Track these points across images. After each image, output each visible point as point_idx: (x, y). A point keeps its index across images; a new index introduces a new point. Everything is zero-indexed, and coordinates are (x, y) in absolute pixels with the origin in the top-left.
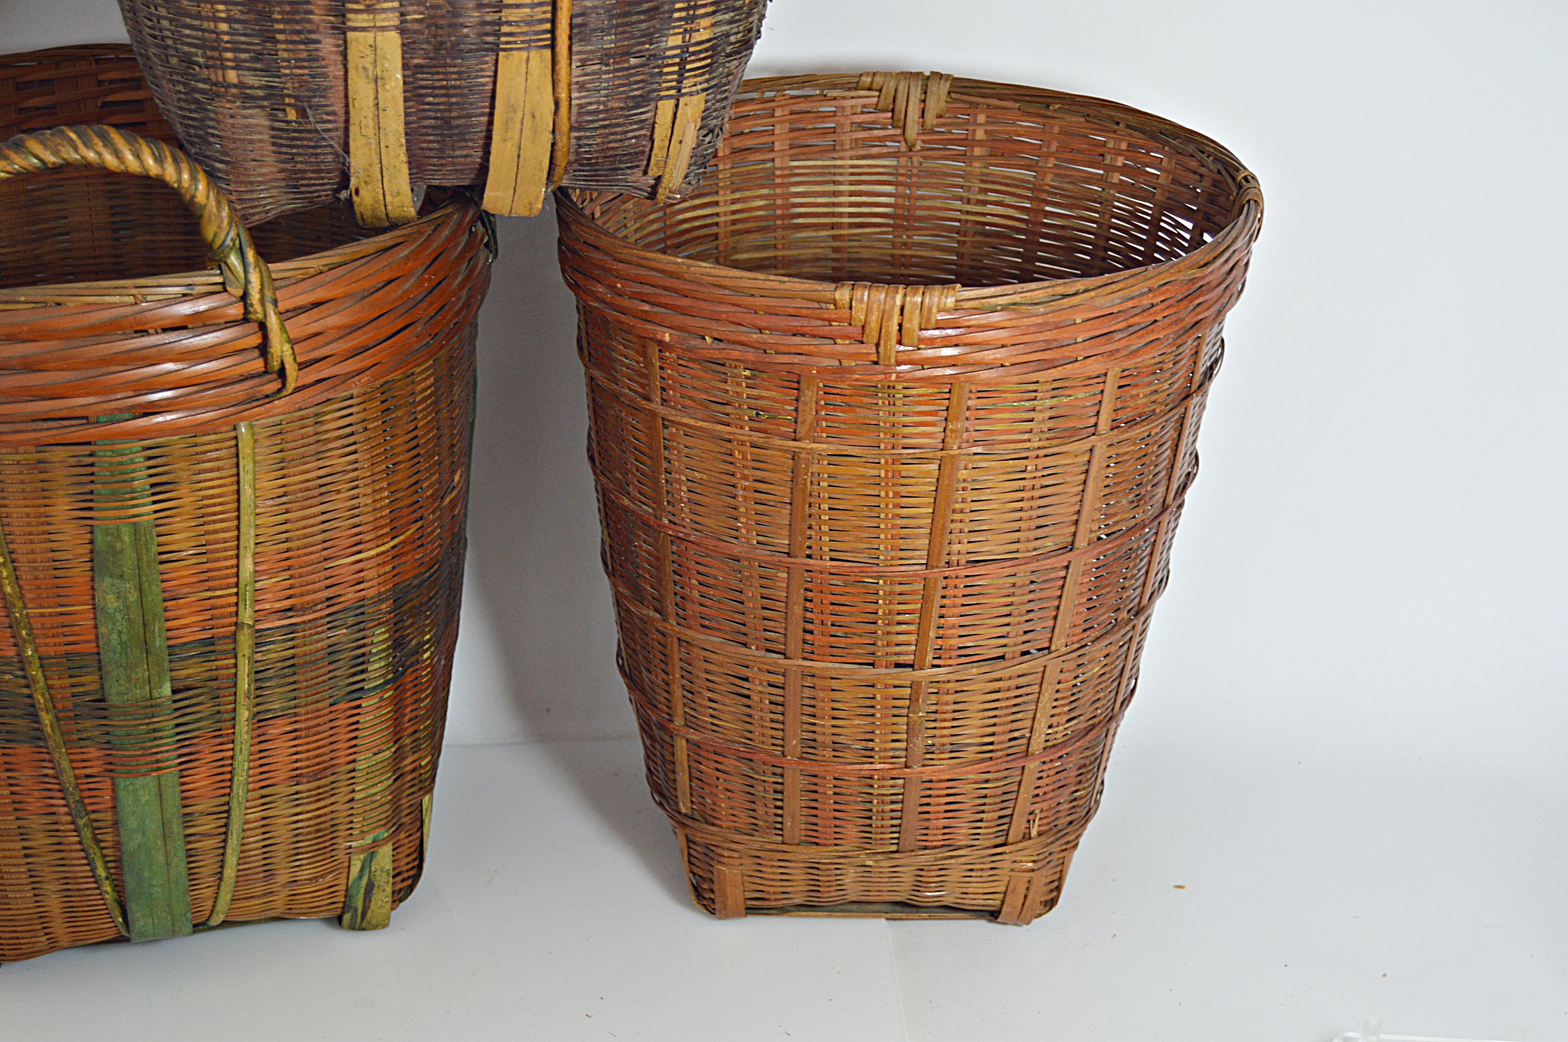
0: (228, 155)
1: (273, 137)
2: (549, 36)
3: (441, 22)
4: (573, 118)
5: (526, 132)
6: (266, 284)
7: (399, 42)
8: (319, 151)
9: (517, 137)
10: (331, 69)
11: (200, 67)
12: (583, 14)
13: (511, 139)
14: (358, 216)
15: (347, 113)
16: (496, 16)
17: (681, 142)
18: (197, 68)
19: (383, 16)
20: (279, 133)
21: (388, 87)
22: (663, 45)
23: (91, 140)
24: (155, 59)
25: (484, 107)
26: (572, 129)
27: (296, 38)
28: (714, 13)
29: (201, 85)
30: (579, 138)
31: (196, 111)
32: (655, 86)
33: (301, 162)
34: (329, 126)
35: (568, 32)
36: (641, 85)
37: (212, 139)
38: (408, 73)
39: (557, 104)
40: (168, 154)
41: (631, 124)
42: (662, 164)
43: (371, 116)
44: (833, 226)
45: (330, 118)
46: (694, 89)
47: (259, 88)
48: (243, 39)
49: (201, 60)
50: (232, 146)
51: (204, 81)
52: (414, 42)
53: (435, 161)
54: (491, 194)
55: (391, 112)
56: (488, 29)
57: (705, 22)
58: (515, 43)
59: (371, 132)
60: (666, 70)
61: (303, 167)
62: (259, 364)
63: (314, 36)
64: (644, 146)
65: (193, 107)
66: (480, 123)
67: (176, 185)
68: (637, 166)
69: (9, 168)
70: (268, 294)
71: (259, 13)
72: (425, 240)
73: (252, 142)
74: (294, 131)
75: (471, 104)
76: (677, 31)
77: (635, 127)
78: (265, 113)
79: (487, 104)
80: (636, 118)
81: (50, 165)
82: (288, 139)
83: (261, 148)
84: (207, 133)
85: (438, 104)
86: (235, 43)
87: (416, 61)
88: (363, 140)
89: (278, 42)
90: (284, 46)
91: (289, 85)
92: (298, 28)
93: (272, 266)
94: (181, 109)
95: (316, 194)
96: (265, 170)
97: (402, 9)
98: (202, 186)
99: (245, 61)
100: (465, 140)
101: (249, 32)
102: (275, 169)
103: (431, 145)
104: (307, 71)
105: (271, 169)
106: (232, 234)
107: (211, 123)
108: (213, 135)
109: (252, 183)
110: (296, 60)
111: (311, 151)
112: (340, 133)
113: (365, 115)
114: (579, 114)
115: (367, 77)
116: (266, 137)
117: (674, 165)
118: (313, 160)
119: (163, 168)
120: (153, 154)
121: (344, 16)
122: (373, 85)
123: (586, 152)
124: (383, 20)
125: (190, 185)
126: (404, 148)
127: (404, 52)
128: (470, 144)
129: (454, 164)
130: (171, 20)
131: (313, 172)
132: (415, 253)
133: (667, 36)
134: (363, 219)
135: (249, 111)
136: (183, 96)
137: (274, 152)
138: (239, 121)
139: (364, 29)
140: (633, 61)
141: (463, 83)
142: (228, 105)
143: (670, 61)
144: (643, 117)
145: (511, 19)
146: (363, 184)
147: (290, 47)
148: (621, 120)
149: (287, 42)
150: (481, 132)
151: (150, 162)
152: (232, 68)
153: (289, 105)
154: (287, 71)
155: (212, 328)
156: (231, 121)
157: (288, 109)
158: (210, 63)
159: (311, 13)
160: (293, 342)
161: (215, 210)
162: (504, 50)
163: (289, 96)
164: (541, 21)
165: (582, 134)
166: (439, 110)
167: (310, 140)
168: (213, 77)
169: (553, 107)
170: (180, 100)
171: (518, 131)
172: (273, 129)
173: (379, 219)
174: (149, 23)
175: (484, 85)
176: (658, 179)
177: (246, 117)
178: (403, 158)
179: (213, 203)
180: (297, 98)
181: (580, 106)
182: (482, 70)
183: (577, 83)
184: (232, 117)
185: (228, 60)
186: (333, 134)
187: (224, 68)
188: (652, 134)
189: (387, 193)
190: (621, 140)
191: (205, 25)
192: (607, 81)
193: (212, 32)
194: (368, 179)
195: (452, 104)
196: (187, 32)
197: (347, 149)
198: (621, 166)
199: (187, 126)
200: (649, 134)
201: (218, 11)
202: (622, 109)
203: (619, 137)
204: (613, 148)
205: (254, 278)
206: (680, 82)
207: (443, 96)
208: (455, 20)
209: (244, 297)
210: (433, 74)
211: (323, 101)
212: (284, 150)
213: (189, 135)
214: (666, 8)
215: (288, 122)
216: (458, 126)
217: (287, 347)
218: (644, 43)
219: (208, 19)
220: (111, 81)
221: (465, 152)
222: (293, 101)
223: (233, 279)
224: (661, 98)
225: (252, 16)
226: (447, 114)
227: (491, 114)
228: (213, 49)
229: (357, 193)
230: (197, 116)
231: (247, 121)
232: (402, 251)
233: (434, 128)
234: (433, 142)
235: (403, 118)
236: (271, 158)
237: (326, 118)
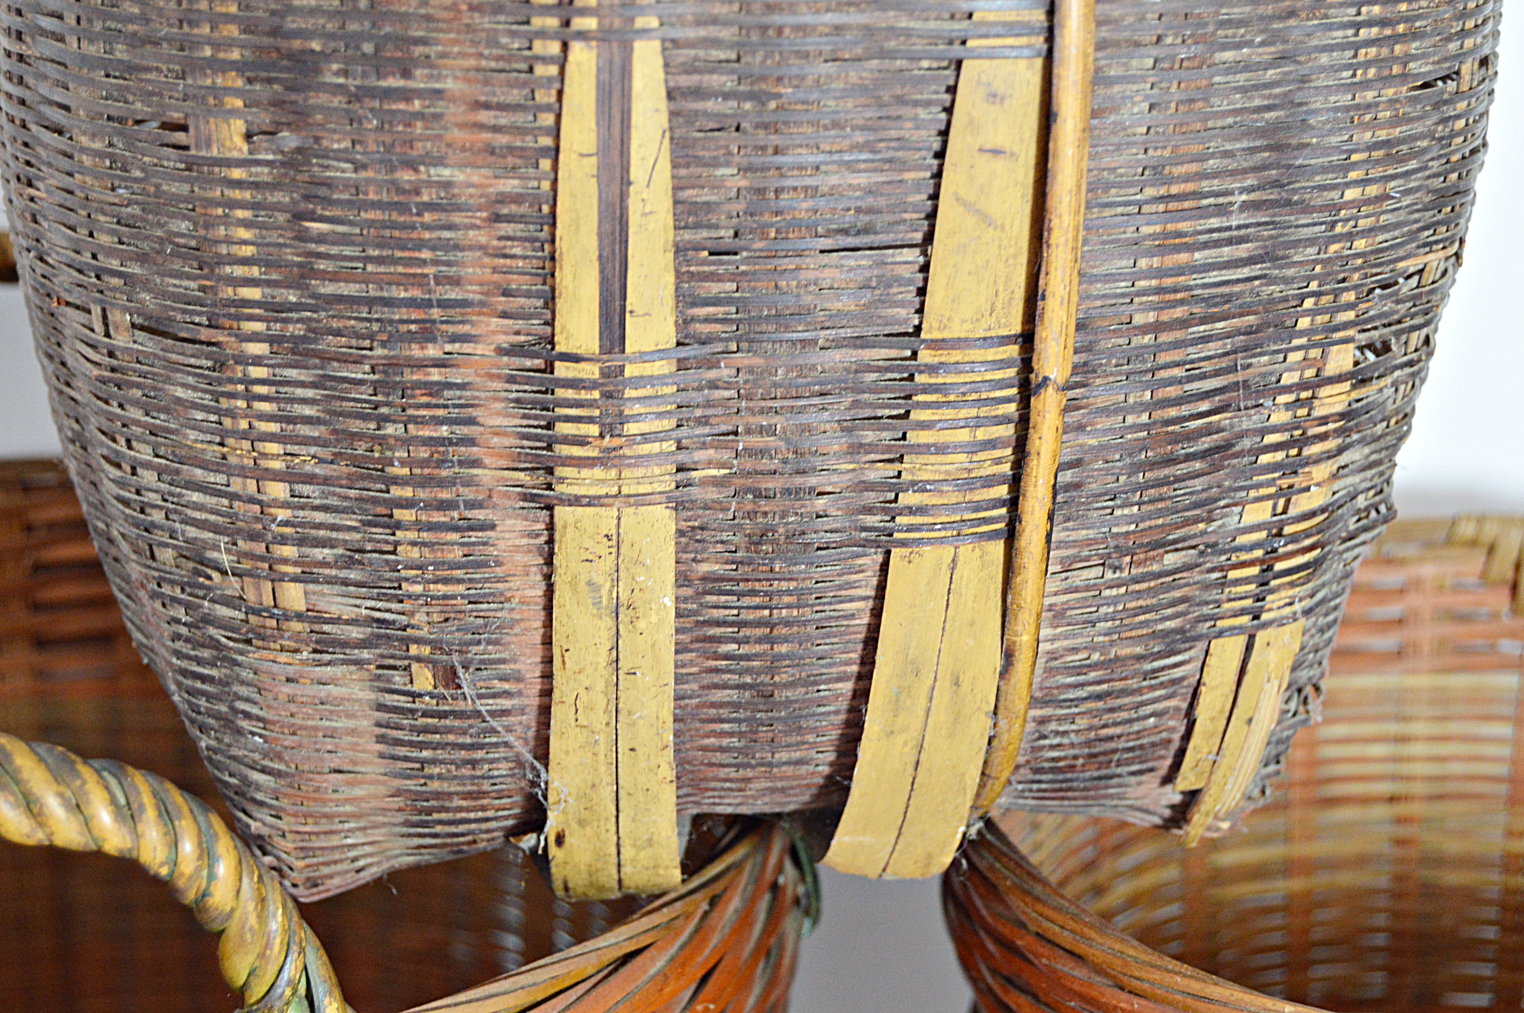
0: (279, 757)
1: (379, 725)
2: (1003, 511)
3: (770, 484)
4: (1037, 680)
5: (939, 716)
7: (673, 528)
8: (480, 754)
9: (917, 724)
10: (515, 583)
11: (224, 573)
12: (1076, 464)
13: (904, 730)
14: (558, 885)
15: (548, 676)
16: (891, 470)
17: (1250, 721)
18: (215, 575)
19: (639, 472)
20: (395, 718)
21: (642, 624)
22: (1232, 522)
24: (124, 546)
25: (847, 663)
26: (1034, 702)
27: (438, 517)
28: (1340, 451)
29: (222, 611)
30: (1042, 721)
31: (213, 665)
32: (1207, 610)
33: (440, 777)
34: (506, 703)
35: (1048, 504)
36: (1181, 608)
37: (245, 724)
38: (688, 592)
39: (1008, 656)
40: (147, 799)
41: (1152, 688)
42: (1207, 766)
43: (600, 685)
45: (507, 686)
46: (1288, 610)
47: (348, 622)
48: (319, 517)
49: (226, 559)
50: (289, 741)
51: (227, 602)
52: (702, 528)
53: (732, 773)
54: (847, 839)
55: (645, 679)
56: (871, 498)
57: (1321, 472)
58: (931, 527)
59: (599, 718)
60: (1233, 575)
61: (445, 787)
63: (479, 515)
64: (1172, 730)
65: (206, 654)
67: (164, 871)
68: (1151, 770)
71: (356, 461)
72: (697, 930)
73: (331, 734)
74: (425, 714)
75: (820, 658)
76: (1263, 492)
77: (1158, 693)
78: (365, 674)
79: (855, 656)
80: (1164, 677)
82: (412, 729)
83: (354, 747)
84: (235, 711)
85: (748, 658)
86: (302, 525)
87: (704, 568)
88: (582, 736)
89: (398, 526)
90: (412, 535)
91: (420, 618)
92: (445, 495)
94: (178, 654)
95: (470, 838)
96: (358, 792)
97: (683, 457)
98: (224, 868)
99: (324, 564)
100: (800, 730)
101: (334, 501)
102: (382, 790)
103: (725, 742)
104: (461, 589)
105: (372, 789)
106: (291, 970)
107: (243, 691)
108: (247, 715)
109: (329, 817)
110: (437, 564)
111: (463, 754)
112: (531, 718)
113: (587, 684)
114: (1050, 671)
115: (597, 604)
116: (365, 724)
117: (1231, 768)
118: (466, 771)
119: (137, 836)
120: (113, 801)
121: (550, 471)
122: (610, 622)
123: (1053, 747)
124: (639, 481)
125: (198, 869)
126: (670, 752)
127: (681, 549)
128: (811, 738)
129: (773, 778)
130: (161, 472)
131: (465, 796)
132: (679, 962)
133: (1242, 503)
134: (566, 889)
135: (329, 671)
136: (184, 630)
137: (382, 756)
138: (306, 690)
139: (593, 501)
140: (1171, 560)
141: (808, 613)
142: (283, 657)
143: (1245, 557)
144: (1178, 673)
145: (925, 476)
146: (575, 826)
147: (426, 536)
148: (1133, 683)
149: (419, 526)
150: (837, 712)
151: (104, 817)
152: (295, 579)
153: (418, 659)
154: (418, 589)
156: (288, 689)
157: (415, 667)
158: (246, 565)
159: (476, 463)
161: (253, 920)
162: (903, 543)
163: (419, 641)
164: (990, 482)
165: (1047, 711)
166: (749, 671)
167: (462, 733)
168: (251, 596)
169: (998, 662)
170: (176, 637)
171: (922, 713)
172: (381, 707)
173: (601, 888)
174: (114, 473)
175: (852, 616)
176: (1192, 797)
177: (321, 682)
178: (668, 772)
179: (249, 905)
180: (437, 646)
181: (1053, 656)
182: (850, 585)
183: (1051, 608)
184: (290, 681)
185: (285, 561)
186: (514, 721)
187: (277, 579)
188: (1192, 706)
189: (625, 842)
190: (1129, 721)
191: (236, 486)
192: (1114, 601)
193: (252, 500)
194: (585, 815)
195: (780, 657)
196: (196, 497)
197: (542, 751)
198: (1119, 770)
199: (192, 692)
200: (1185, 705)
201: (264, 455)
202: (1140, 658)
203: (1124, 715)
204: (1110, 738)
206: (1259, 599)
207: (760, 641)
208: (799, 480)
210: (740, 595)
211: (494, 652)
212: (402, 751)
213: (196, 710)
214: (1246, 443)
215: (415, 695)
216: (789, 702)
218: (1197, 520)
219: (243, 473)
221: (797, 755)
222: (426, 650)
224: (1220, 634)
225: (342, 469)
226: (766, 679)
227: (865, 677)
228: (253, 537)
229: (560, 840)
230: (214, 672)
231: (323, 691)
232: (653, 960)
233: (736, 706)
234: (731, 734)
235: (670, 691)
236: (375, 768)
237: (499, 685)
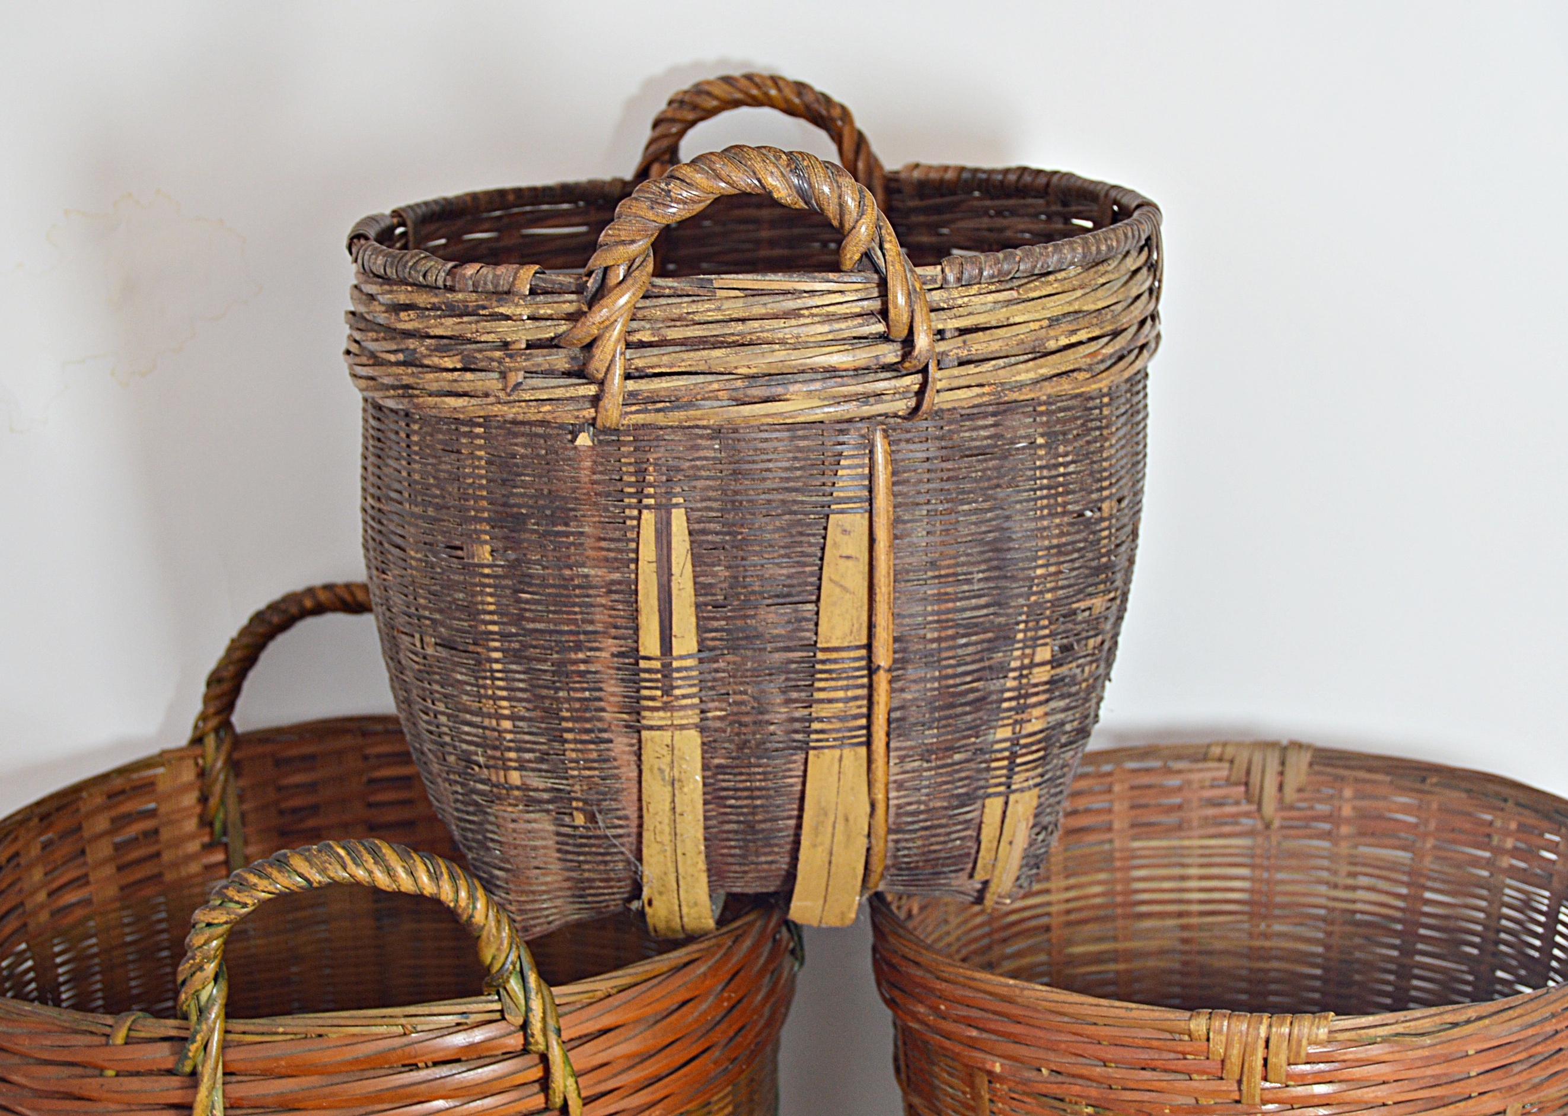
0: (508, 861)
1: (558, 843)
2: (864, 732)
3: (746, 719)
4: (891, 820)
5: (839, 837)
6: (549, 1011)
7: (699, 741)
8: (608, 858)
9: (828, 842)
10: (623, 770)
11: (480, 766)
12: (901, 708)
13: (822, 844)
14: (651, 928)
15: (641, 817)
16: (806, 712)
17: (1011, 843)
18: (476, 768)
19: (682, 713)
20: (566, 839)
21: (686, 790)
22: (990, 738)
23: (361, 857)
24: (430, 756)
25: (792, 809)
26: (889, 831)
27: (585, 737)
28: (1047, 701)
29: (480, 786)
30: (897, 841)
31: (474, 814)
32: (982, 783)
33: (589, 871)
34: (621, 831)
35: (885, 728)
36: (966, 782)
37: (491, 845)
38: (709, 773)
39: (873, 805)
40: (444, 870)
41: (955, 824)
42: (990, 867)
43: (666, 821)
44: (1180, 915)
45: (621, 822)
46: (1026, 784)
47: (544, 790)
48: (527, 737)
49: (481, 760)
50: (513, 852)
51: (483, 782)
52: (715, 741)
53: (737, 868)
54: (798, 903)
55: (689, 817)
56: (797, 725)
57: (1037, 712)
58: (827, 740)
59: (666, 838)
60: (994, 765)
61: (592, 875)
62: (539, 1101)
63: (605, 735)
64: (970, 848)
65: (471, 809)
66: (787, 828)
67: (452, 905)
68: (962, 870)
69: (271, 888)
70: (551, 1023)
71: (545, 710)
72: (725, 954)
73: (534, 848)
74: (581, 837)
75: (778, 806)
76: (1006, 722)
77: (959, 827)
78: (551, 817)
79: (795, 806)
80: (961, 818)
81: (315, 885)
82: (575, 845)
83: (545, 855)
84: (486, 838)
85: (741, 807)
86: (520, 741)
87: (717, 761)
88: (658, 847)
89: (566, 741)
90: (572, 746)
91: (577, 787)
92: (588, 726)
93: (555, 990)
94: (457, 810)
96: (548, 879)
97: (703, 706)
98: (480, 905)
99: (529, 761)
100: (771, 845)
101: (534, 730)
102: (560, 878)
103: (733, 851)
104: (597, 773)
105: (555, 878)
106: (513, 956)
107: (490, 827)
108: (492, 840)
109: (533, 892)
110: (585, 761)
111: (600, 858)
112: (633, 839)
113: (660, 819)
114: (898, 815)
115: (663, 779)
116: (550, 843)
117: (1004, 868)
118: (602, 867)
119: (439, 887)
120: (428, 870)
121: (638, 713)
122: (670, 788)
123: (905, 856)
124: (681, 718)
125: (468, 903)
126: (703, 856)
127: (704, 752)
128: (776, 849)
129: (759, 871)
130: (449, 716)
131: (602, 880)
132: (714, 970)
133: (995, 728)
134: (656, 931)
135: (532, 816)
136: (460, 797)
137: (560, 859)
138: (521, 826)
139: (660, 728)
140: (957, 757)
141: (770, 784)
142: (510, 809)
143: (999, 755)
144: (969, 816)
145: (823, 714)
146: (656, 894)
147: (579, 746)
148: (944, 821)
149: (575, 741)
150: (788, 835)
151: (425, 879)
152: (515, 769)
153: (577, 809)
154: (576, 773)
155: (488, 1061)
156: (512, 826)
157: (575, 813)
158: (492, 762)
159: (603, 710)
160: (577, 1075)
161: (494, 931)
162: (814, 748)
163: (577, 799)
164: (856, 717)
165: (900, 836)
166: (742, 814)
167: (599, 846)
168: (494, 778)
169: (868, 809)
170: (457, 801)
171: (829, 835)
172: (558, 834)
173: (674, 931)
174: (425, 717)
175: (792, 785)
176: (986, 883)
177: (529, 822)
178: (702, 866)
179: (492, 923)
180: (585, 801)
181: (899, 807)
182: (790, 770)
183: (895, 782)
184: (513, 821)
185: (511, 760)
186: (625, 840)
187: (507, 769)
188: (979, 834)
189: (683, 904)
190: (945, 842)
191: (486, 722)
192: (929, 778)
193: (494, 730)
194: (662, 888)
195: (756, 807)
196: (467, 729)
197: (639, 855)
198: (946, 869)
199: (464, 829)
200: (975, 834)
201: (500, 707)
202: (946, 808)
203: (942, 839)
204: (935, 851)
205: (536, 1005)
206: (1009, 777)
207: (746, 798)
208: (760, 717)
209: (525, 1026)
210: (735, 775)
211: (614, 805)
212: (570, 857)
213: (466, 839)
214: (994, 697)
215: (576, 828)
216: (763, 830)
217: (571, 1081)
218: (970, 737)
219: (489, 716)
220: (379, 756)
221: (770, 858)
222: (580, 804)
223: (512, 1005)
224: (989, 796)
225: (538, 714)
226: (750, 818)
227: (800, 817)
228: (495, 748)
229: (650, 903)
230: (475, 819)
231: (529, 826)
232: (699, 967)
233: (736, 832)
234: (735, 847)
235: (701, 823)
236: (556, 866)
237: (617, 822)
